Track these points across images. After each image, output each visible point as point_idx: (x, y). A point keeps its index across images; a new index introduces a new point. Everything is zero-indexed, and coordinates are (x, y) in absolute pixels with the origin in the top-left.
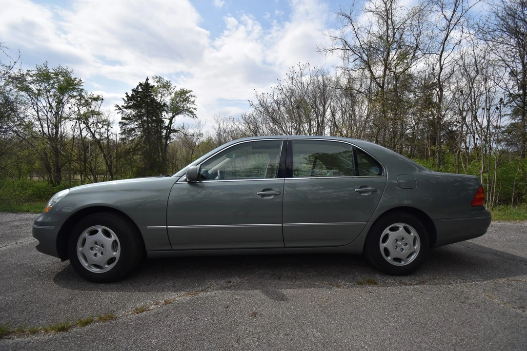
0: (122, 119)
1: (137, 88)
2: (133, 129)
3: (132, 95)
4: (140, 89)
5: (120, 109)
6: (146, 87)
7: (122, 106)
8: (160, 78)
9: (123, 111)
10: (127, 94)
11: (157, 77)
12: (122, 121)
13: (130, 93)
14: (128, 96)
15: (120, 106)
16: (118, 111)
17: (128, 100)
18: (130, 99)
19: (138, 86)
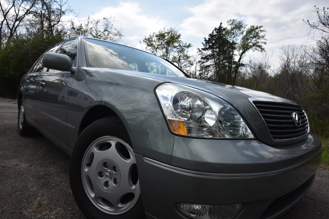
0: (201, 59)
1: (213, 32)
2: (209, 66)
3: (209, 39)
4: (215, 33)
5: (200, 51)
6: (220, 30)
7: (202, 49)
8: (234, 20)
9: (202, 52)
10: (205, 38)
11: (231, 20)
12: (200, 60)
13: (207, 38)
14: (206, 40)
15: (201, 49)
16: (199, 53)
17: (206, 43)
18: (207, 42)
19: (213, 31)
